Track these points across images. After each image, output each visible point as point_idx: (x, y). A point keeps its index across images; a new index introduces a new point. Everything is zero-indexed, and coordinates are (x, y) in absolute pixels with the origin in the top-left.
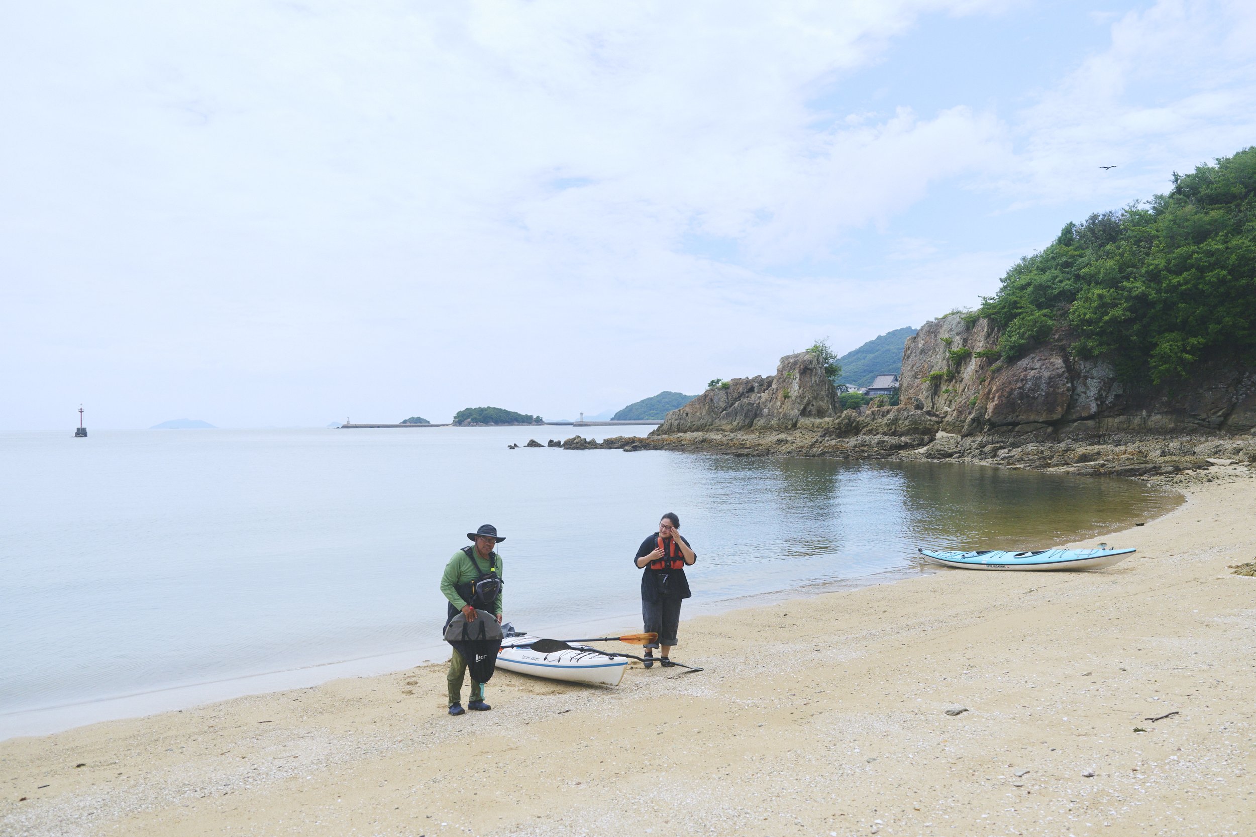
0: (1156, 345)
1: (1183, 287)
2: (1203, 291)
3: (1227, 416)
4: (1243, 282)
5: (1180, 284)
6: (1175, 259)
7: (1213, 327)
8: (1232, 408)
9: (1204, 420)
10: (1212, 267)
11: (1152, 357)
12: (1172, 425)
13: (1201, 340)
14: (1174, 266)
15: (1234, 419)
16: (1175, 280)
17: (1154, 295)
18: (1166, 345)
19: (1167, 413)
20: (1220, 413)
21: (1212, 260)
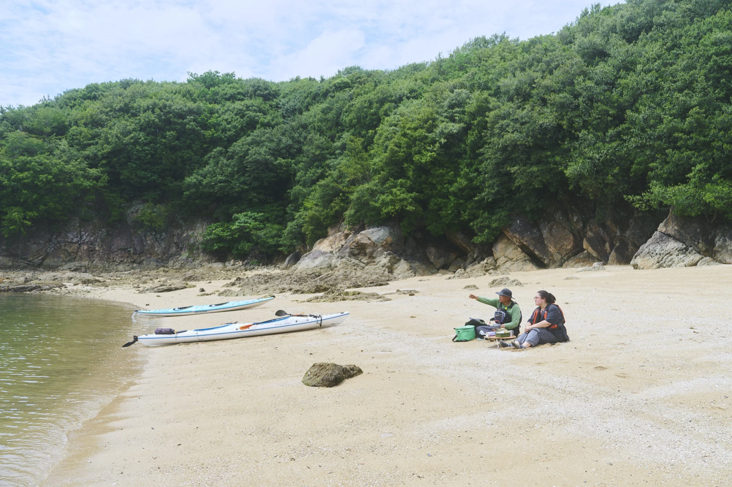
0: (6, 213)
1: (26, 181)
2: (37, 185)
3: (43, 259)
4: (61, 184)
5: (23, 179)
6: (18, 162)
7: (42, 207)
8: (47, 255)
9: (30, 261)
10: (42, 172)
11: (4, 220)
12: (10, 264)
13: (36, 214)
14: (19, 166)
15: (48, 261)
16: (21, 175)
17: (6, 182)
18: (15, 214)
19: (6, 256)
20: (40, 258)
21: (42, 168)
